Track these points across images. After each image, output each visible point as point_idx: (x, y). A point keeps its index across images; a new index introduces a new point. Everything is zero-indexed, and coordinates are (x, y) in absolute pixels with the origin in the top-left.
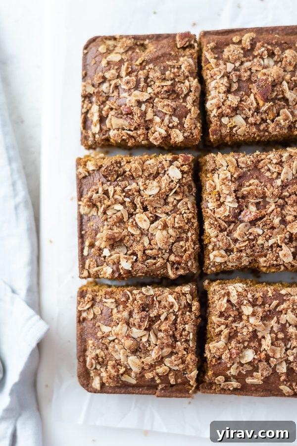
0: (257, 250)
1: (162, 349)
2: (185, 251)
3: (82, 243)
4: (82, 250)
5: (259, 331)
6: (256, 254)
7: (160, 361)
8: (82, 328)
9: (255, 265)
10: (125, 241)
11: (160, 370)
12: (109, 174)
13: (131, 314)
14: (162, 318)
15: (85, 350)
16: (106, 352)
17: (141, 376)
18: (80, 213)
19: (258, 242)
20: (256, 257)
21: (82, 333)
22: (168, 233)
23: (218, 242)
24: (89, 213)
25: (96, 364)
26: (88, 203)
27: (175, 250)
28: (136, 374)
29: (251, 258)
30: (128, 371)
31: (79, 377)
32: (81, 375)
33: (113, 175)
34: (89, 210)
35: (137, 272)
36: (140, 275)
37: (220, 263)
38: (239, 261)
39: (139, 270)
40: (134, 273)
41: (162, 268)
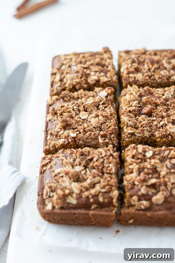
0: (153, 128)
1: (94, 177)
2: (109, 127)
3: (47, 134)
4: (46, 137)
5: (158, 168)
6: (153, 131)
7: (93, 185)
8: (42, 176)
9: (153, 138)
10: (73, 125)
11: (93, 191)
12: (65, 97)
13: (74, 160)
14: (95, 160)
15: (43, 188)
16: (57, 184)
17: (79, 196)
18: (47, 121)
19: (154, 124)
20: (153, 133)
21: (42, 179)
22: (99, 119)
23: (129, 122)
24: (53, 119)
25: (50, 192)
26: (52, 112)
27: (103, 128)
28: (77, 194)
29: (150, 133)
30: (71, 194)
31: (38, 204)
32: (39, 202)
33: (67, 97)
34: (52, 117)
35: (79, 140)
36: (81, 142)
37: (131, 136)
38: (143, 133)
39: (81, 138)
40: (78, 141)
41: (95, 140)
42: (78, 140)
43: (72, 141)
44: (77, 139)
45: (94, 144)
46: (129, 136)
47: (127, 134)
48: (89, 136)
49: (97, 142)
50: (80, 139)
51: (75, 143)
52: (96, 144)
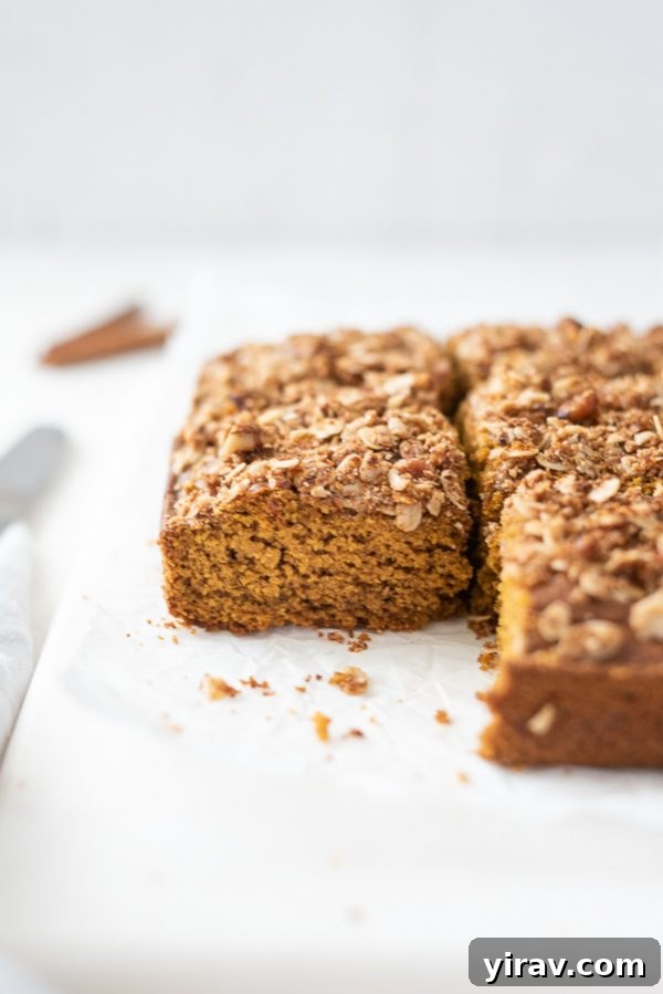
0: (610, 452)
19: (610, 440)
22: (387, 428)
23: (509, 430)
27: (406, 450)
35: (311, 480)
36: (318, 490)
37: (520, 471)
38: (569, 461)
39: (317, 473)
40: (306, 484)
41: (376, 485)
42: (307, 480)
43: (281, 486)
44: (302, 478)
45: (370, 501)
46: (513, 472)
47: (505, 466)
48: (351, 472)
49: (384, 496)
50: (314, 477)
51: (291, 493)
52: (380, 504)
